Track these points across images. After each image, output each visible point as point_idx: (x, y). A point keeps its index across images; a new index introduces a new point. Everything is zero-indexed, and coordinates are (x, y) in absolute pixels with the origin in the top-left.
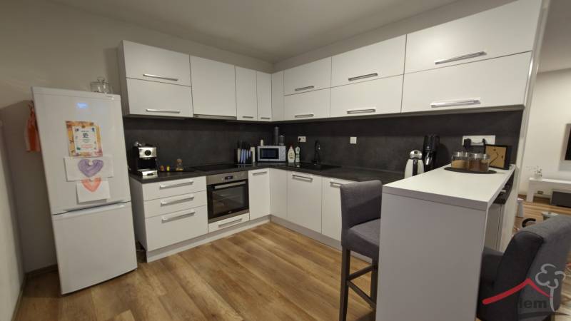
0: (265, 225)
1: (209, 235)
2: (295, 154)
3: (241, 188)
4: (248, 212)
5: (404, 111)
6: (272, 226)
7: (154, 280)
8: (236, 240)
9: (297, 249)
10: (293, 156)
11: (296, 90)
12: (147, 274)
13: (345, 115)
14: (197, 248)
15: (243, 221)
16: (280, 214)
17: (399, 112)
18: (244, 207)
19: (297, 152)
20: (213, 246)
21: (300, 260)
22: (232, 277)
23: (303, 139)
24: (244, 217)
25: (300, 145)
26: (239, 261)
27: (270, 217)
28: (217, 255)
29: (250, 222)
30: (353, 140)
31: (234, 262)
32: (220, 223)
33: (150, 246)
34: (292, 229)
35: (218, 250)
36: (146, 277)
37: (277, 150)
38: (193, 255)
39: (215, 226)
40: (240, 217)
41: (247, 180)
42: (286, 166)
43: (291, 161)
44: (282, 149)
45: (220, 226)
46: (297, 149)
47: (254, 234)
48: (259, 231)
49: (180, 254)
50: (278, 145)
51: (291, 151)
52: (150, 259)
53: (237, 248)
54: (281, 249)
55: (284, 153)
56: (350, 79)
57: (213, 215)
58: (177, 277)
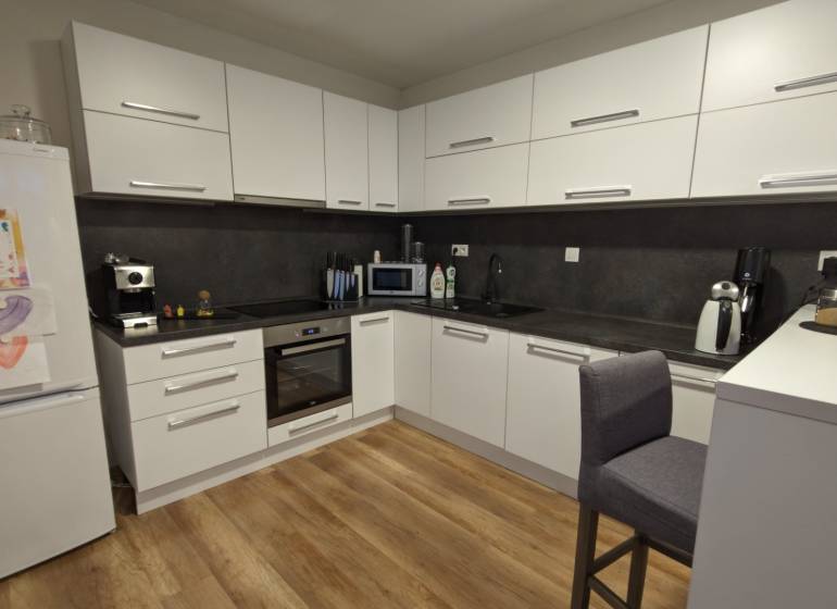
0: (384, 427)
1: (270, 451)
2: (446, 281)
3: (336, 351)
4: (351, 401)
5: (696, 194)
6: (395, 430)
7: (153, 557)
8: (324, 460)
9: (454, 483)
10: (441, 285)
11: (453, 146)
12: (138, 544)
13: (562, 201)
14: (245, 478)
15: (339, 421)
16: (415, 404)
17: (684, 195)
18: (343, 392)
19: (451, 277)
20: (278, 474)
21: (464, 508)
22: (323, 549)
23: (463, 250)
24: (341, 412)
25: (457, 262)
26: (335, 510)
27: (393, 409)
28: (286, 495)
29: (354, 421)
30: (572, 254)
31: (324, 512)
32: (292, 425)
33: (144, 480)
34: (441, 437)
35: (288, 483)
36: (134, 547)
37: (409, 272)
38: (236, 494)
39: (282, 432)
40: (333, 412)
41: (347, 336)
42: (427, 306)
43: (437, 294)
44: (419, 270)
45: (292, 432)
46: (450, 270)
47: (360, 445)
48: (372, 439)
49: (208, 493)
50: (411, 262)
51: (437, 274)
52: (142, 508)
53: (328, 480)
54: (421, 482)
55: (423, 280)
56: (575, 124)
57: (280, 408)
58: (203, 549)
